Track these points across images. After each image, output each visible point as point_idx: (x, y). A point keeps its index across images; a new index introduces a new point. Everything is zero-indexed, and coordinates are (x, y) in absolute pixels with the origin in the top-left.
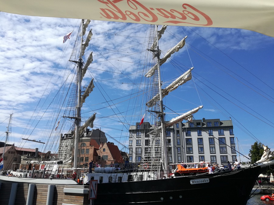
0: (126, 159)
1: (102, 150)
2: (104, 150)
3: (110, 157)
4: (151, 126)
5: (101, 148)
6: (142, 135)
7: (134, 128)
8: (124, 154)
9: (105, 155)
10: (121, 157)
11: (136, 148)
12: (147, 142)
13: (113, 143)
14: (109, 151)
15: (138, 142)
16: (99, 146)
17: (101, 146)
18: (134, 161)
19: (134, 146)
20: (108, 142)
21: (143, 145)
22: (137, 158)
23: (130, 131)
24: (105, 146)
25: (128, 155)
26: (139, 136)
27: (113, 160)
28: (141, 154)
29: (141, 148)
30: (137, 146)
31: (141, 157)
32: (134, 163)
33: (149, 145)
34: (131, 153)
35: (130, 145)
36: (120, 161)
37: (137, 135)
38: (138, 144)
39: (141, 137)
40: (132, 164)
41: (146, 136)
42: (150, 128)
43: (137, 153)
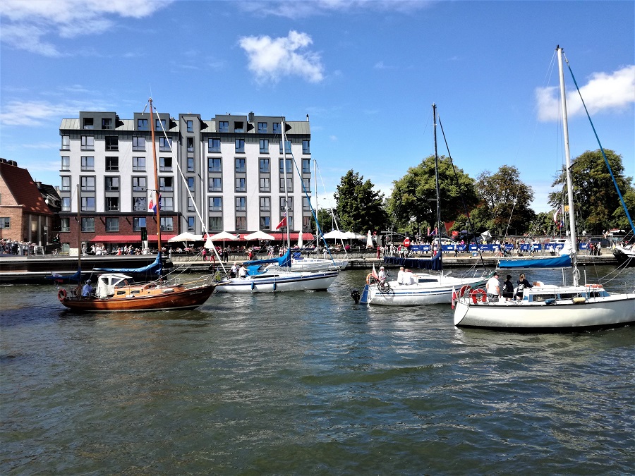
0: (56, 202)
4: (121, 124)
6: (100, 145)
7: (76, 125)
8: (48, 189)
10: (40, 199)
11: (81, 177)
12: (112, 163)
13: (15, 163)
15: (86, 162)
18: (75, 210)
19: (76, 173)
21: (100, 171)
22: (84, 200)
23: (64, 132)
25: (59, 193)
26: (88, 148)
27: (15, 204)
28: (95, 191)
29: (94, 177)
30: (82, 171)
31: (94, 198)
32: (75, 215)
33: (116, 169)
34: (66, 189)
35: (64, 168)
36: (37, 208)
37: (84, 143)
38: (87, 166)
39: (94, 150)
40: (69, 215)
41: (107, 149)
42: (120, 128)
43: (83, 189)
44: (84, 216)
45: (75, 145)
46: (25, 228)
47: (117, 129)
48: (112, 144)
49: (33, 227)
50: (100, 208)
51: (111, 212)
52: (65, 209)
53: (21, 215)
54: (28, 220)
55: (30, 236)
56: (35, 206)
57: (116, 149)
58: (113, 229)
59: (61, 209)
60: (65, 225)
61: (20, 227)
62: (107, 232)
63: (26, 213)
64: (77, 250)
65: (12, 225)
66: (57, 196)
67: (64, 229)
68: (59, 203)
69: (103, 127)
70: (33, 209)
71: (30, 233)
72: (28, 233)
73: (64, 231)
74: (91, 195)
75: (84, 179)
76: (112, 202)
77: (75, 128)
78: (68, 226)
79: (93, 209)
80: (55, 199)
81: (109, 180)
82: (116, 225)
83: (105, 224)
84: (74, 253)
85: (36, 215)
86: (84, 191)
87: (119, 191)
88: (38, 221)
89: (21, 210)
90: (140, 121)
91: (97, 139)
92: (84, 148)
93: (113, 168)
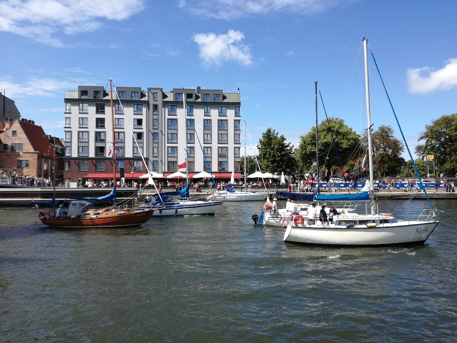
0: (61, 149)
1: (10, 133)
2: (14, 133)
3: (28, 147)
4: (107, 95)
5: (7, 129)
6: (92, 109)
7: (76, 96)
9: (17, 142)
10: (50, 147)
11: (79, 132)
12: (100, 123)
13: (33, 122)
14: (24, 136)
15: (83, 121)
16: (4, 125)
17: (7, 125)
18: (75, 154)
19: (75, 129)
20: (23, 119)
21: (92, 128)
22: (81, 148)
23: (68, 101)
24: (16, 126)
25: (63, 143)
26: (84, 112)
27: (33, 151)
28: (88, 142)
29: (88, 132)
30: (80, 128)
31: (88, 147)
32: (75, 159)
33: (103, 127)
34: (68, 140)
35: (67, 126)
36: (48, 154)
37: (81, 108)
38: (83, 124)
39: (88, 113)
40: (70, 159)
41: (97, 112)
42: (106, 98)
43: (80, 140)
44: (81, 159)
45: (75, 109)
46: (40, 168)
47: (104, 98)
48: (100, 109)
49: (45, 167)
50: (92, 154)
51: (99, 157)
52: (67, 155)
53: (37, 159)
54: (42, 162)
55: (43, 173)
56: (46, 152)
57: (103, 112)
58: (101, 169)
59: (64, 154)
60: (67, 166)
61: (36, 167)
62: (96, 171)
63: (40, 157)
64: (76, 183)
65: (30, 165)
66: (62, 145)
67: (66, 169)
68: (63, 150)
69: (95, 97)
70: (45, 154)
71: (43, 171)
72: (41, 172)
73: (67, 170)
74: (86, 145)
75: (81, 134)
76: (100, 150)
77: (75, 98)
78: (69, 166)
79: (86, 155)
80: (60, 147)
81: (98, 134)
82: (103, 166)
83: (95, 166)
84: (73, 186)
85: (47, 158)
86: (80, 142)
87: (105, 143)
88: (48, 162)
89: (37, 155)
90: (121, 93)
91: (90, 105)
92: (81, 111)
93: (101, 126)
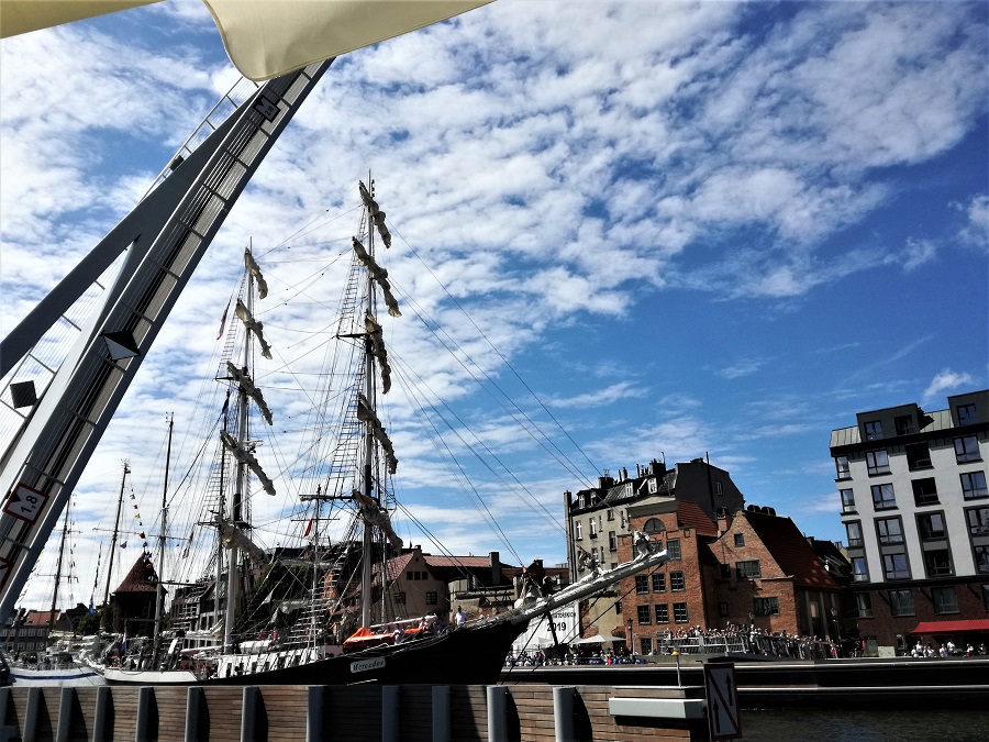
0: (841, 568)
1: (730, 541)
2: (738, 538)
3: (771, 568)
4: (930, 420)
5: (723, 533)
6: (898, 463)
7: (854, 436)
8: (827, 548)
9: (747, 557)
10: (816, 563)
11: (877, 520)
12: (925, 491)
13: (772, 511)
14: (759, 544)
15: (880, 497)
16: (717, 525)
17: (722, 524)
18: (877, 576)
19: (866, 511)
20: (750, 507)
21: (907, 507)
22: (888, 559)
23: (837, 452)
24: (740, 523)
25: (844, 553)
26: (880, 470)
27: (781, 575)
28: (904, 543)
29: (899, 517)
30: (876, 510)
31: (906, 554)
32: (877, 586)
33: (935, 501)
34: (855, 543)
35: (847, 509)
36: (815, 579)
37: (872, 464)
39: (890, 473)
40: (868, 587)
41: (912, 468)
42: (928, 429)
43: (883, 540)
44: (897, 584)
45: (858, 468)
46: (802, 613)
47: (922, 431)
48: (919, 460)
49: (813, 611)
50: (918, 572)
51: (938, 577)
52: (859, 578)
53: (792, 592)
54: (804, 599)
55: (811, 628)
56: (810, 576)
57: (928, 465)
58: (948, 608)
59: (852, 577)
60: (864, 606)
61: (794, 612)
62: (937, 616)
63: (799, 589)
64: (892, 649)
65: (782, 610)
66: (842, 558)
67: (864, 614)
68: (847, 569)
69: (899, 431)
70: (808, 581)
71: (810, 622)
72: (807, 622)
73: (865, 616)
74: (899, 549)
75: (882, 523)
76: (938, 560)
77: (854, 442)
78: (869, 606)
79: (906, 575)
80: (838, 563)
81: (925, 521)
82: (952, 601)
83: (932, 600)
84: (887, 653)
85: (815, 591)
86: (885, 544)
87: (947, 539)
88: (819, 601)
89: (792, 584)
90: (962, 410)
91: (892, 452)
92: (873, 471)
93: (927, 499)
